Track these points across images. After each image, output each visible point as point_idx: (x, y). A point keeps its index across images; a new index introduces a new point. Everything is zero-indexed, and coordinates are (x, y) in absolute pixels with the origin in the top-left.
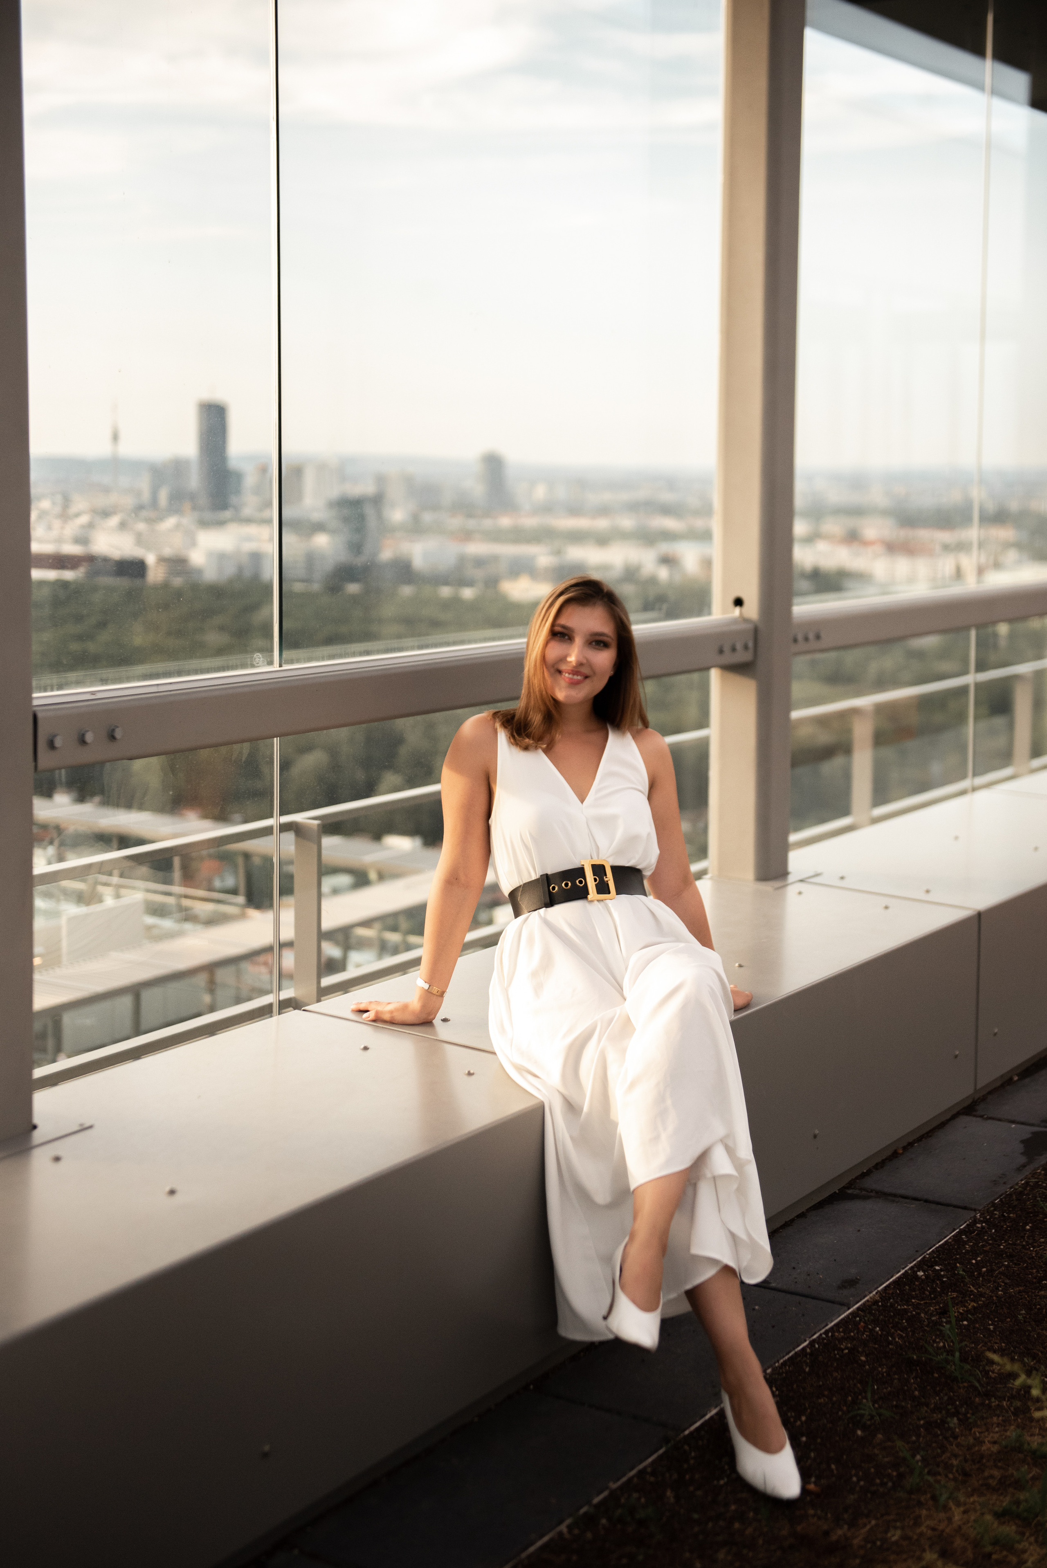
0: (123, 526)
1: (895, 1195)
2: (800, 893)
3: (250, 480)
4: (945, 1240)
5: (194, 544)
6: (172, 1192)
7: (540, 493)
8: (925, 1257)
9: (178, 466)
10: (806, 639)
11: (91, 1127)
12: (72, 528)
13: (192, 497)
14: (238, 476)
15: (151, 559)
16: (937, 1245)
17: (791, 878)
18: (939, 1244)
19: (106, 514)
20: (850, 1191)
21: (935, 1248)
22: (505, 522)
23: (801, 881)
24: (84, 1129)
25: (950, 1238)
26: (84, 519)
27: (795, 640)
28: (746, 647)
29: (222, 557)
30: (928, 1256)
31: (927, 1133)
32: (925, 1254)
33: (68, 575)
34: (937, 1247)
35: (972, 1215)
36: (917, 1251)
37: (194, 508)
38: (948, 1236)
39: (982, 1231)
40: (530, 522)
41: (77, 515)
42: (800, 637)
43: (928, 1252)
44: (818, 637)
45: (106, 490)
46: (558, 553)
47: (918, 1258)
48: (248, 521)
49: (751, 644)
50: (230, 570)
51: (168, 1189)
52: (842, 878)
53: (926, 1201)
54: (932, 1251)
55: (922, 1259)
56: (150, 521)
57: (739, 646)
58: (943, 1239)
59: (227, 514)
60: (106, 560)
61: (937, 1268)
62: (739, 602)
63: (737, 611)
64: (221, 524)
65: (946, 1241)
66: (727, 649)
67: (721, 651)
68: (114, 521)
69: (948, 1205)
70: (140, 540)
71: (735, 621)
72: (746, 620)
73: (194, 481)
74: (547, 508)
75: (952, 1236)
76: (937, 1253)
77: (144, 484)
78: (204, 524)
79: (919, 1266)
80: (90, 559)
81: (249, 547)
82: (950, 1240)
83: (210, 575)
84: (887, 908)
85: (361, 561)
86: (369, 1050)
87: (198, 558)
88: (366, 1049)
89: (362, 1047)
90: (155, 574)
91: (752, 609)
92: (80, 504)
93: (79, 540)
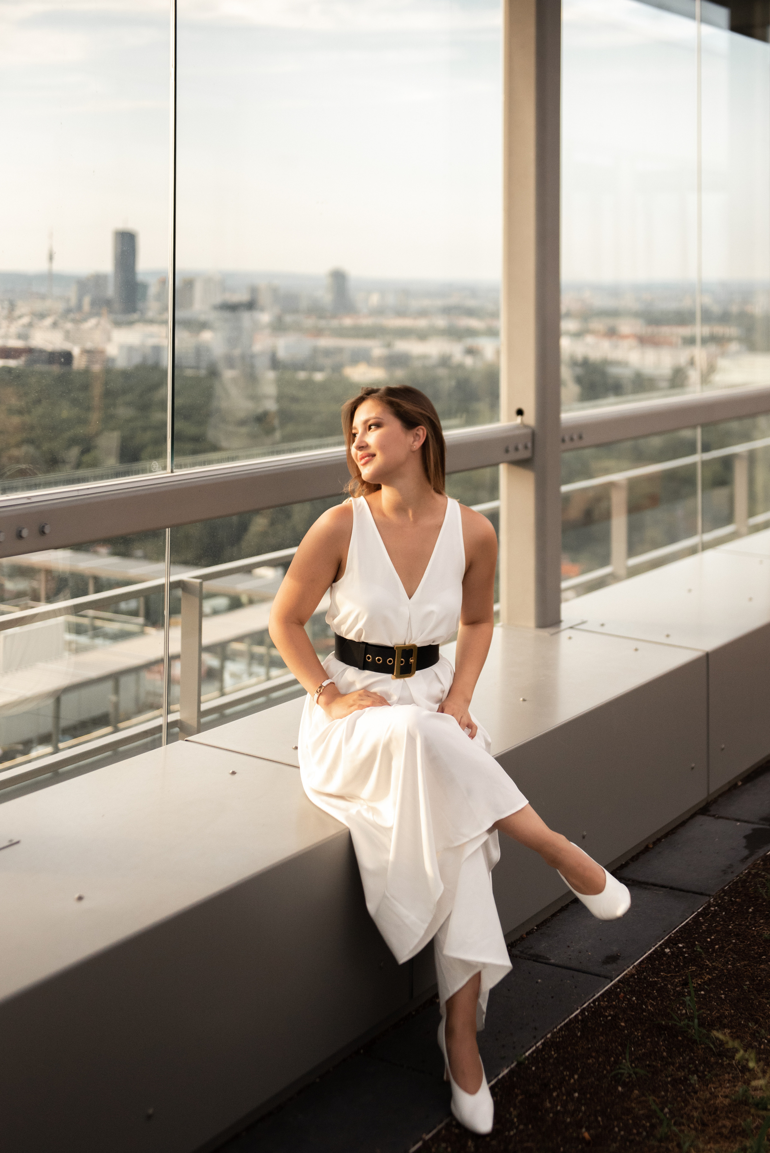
0: (55, 325)
1: (647, 884)
2: (570, 638)
3: (153, 290)
4: (687, 921)
5: (109, 339)
6: (80, 898)
7: (375, 299)
8: (670, 936)
9: (98, 280)
10: (572, 439)
11: (18, 842)
12: (15, 328)
13: (108, 303)
14: (145, 287)
15: (76, 351)
16: (680, 926)
17: (563, 625)
18: (682, 924)
19: (42, 316)
21: (679, 929)
22: (348, 322)
23: (571, 628)
24: (13, 844)
25: (690, 920)
26: (25, 320)
27: (563, 441)
28: (526, 447)
29: (130, 349)
30: (673, 935)
31: (672, 830)
32: (671, 934)
33: (12, 363)
34: (680, 928)
35: (707, 900)
36: (664, 931)
37: (111, 311)
38: (689, 918)
39: (715, 914)
40: (367, 322)
41: (20, 317)
42: (567, 438)
43: (673, 932)
44: (581, 437)
45: (43, 297)
46: (389, 345)
47: (664, 938)
48: (151, 322)
49: (529, 445)
50: (137, 360)
51: (77, 896)
52: (603, 625)
53: (671, 888)
54: (676, 931)
55: (668, 938)
56: (75, 321)
57: (520, 447)
58: (685, 921)
59: (135, 316)
60: (41, 351)
61: (680, 945)
62: (520, 412)
64: (130, 323)
65: (687, 923)
66: (512, 449)
67: (507, 450)
68: (48, 321)
69: (688, 892)
70: (68, 336)
71: (517, 427)
72: (525, 426)
73: (111, 291)
74: (380, 311)
75: (692, 918)
76: (680, 933)
77: (72, 294)
78: (118, 324)
79: (666, 944)
80: (29, 351)
81: (151, 342)
82: (690, 922)
83: (121, 363)
84: (636, 650)
85: (237, 352)
86: (236, 775)
87: (112, 350)
88: (234, 773)
89: (231, 771)
90: (79, 362)
91: (530, 418)
92: (22, 308)
93: (21, 336)
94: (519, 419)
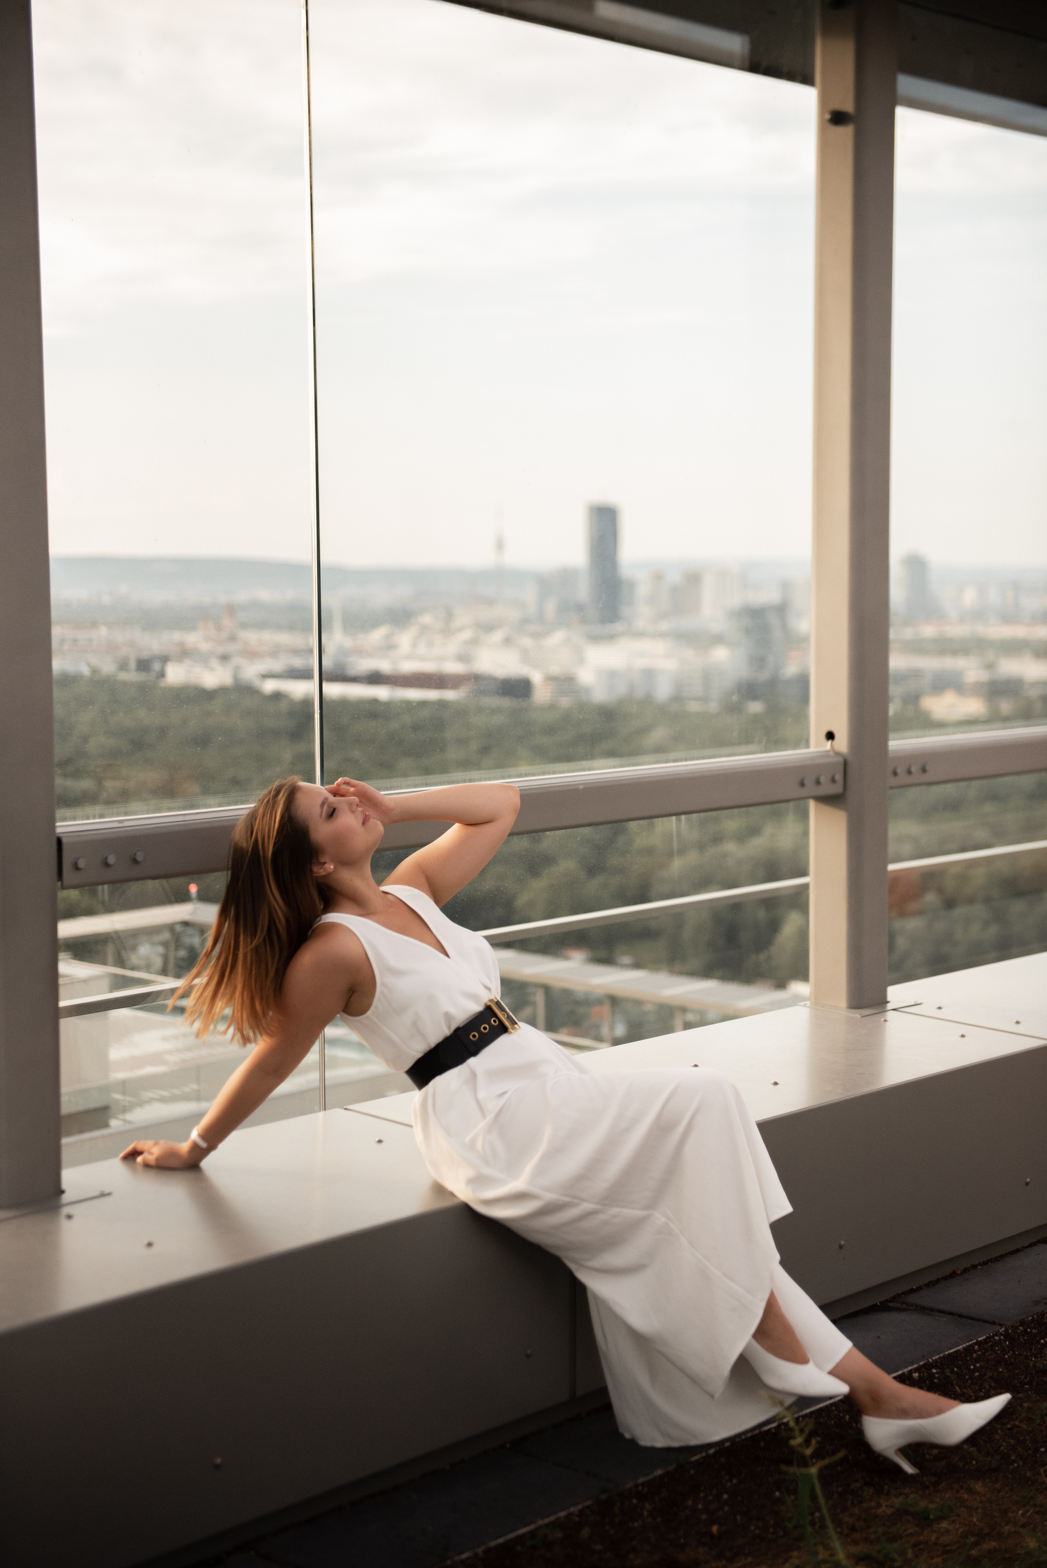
0: (508, 641)
3: (643, 590)
5: (581, 661)
7: (970, 597)
9: (566, 576)
12: (453, 646)
13: (580, 608)
14: (631, 585)
15: (536, 677)
19: (488, 628)
22: (928, 631)
26: (467, 635)
29: (612, 675)
33: (450, 695)
37: (584, 621)
40: (957, 631)
41: (460, 630)
45: (490, 602)
46: (990, 666)
48: (640, 635)
50: (621, 690)
56: (536, 636)
59: (618, 627)
60: (491, 679)
64: (611, 638)
68: (498, 636)
70: (526, 657)
73: (583, 591)
74: (978, 615)
77: (529, 595)
78: (595, 639)
80: (476, 678)
81: (641, 663)
83: (600, 695)
85: (764, 676)
87: (586, 676)
90: (542, 694)
91: (842, 743)
92: (464, 617)
93: (463, 658)
94: (828, 745)
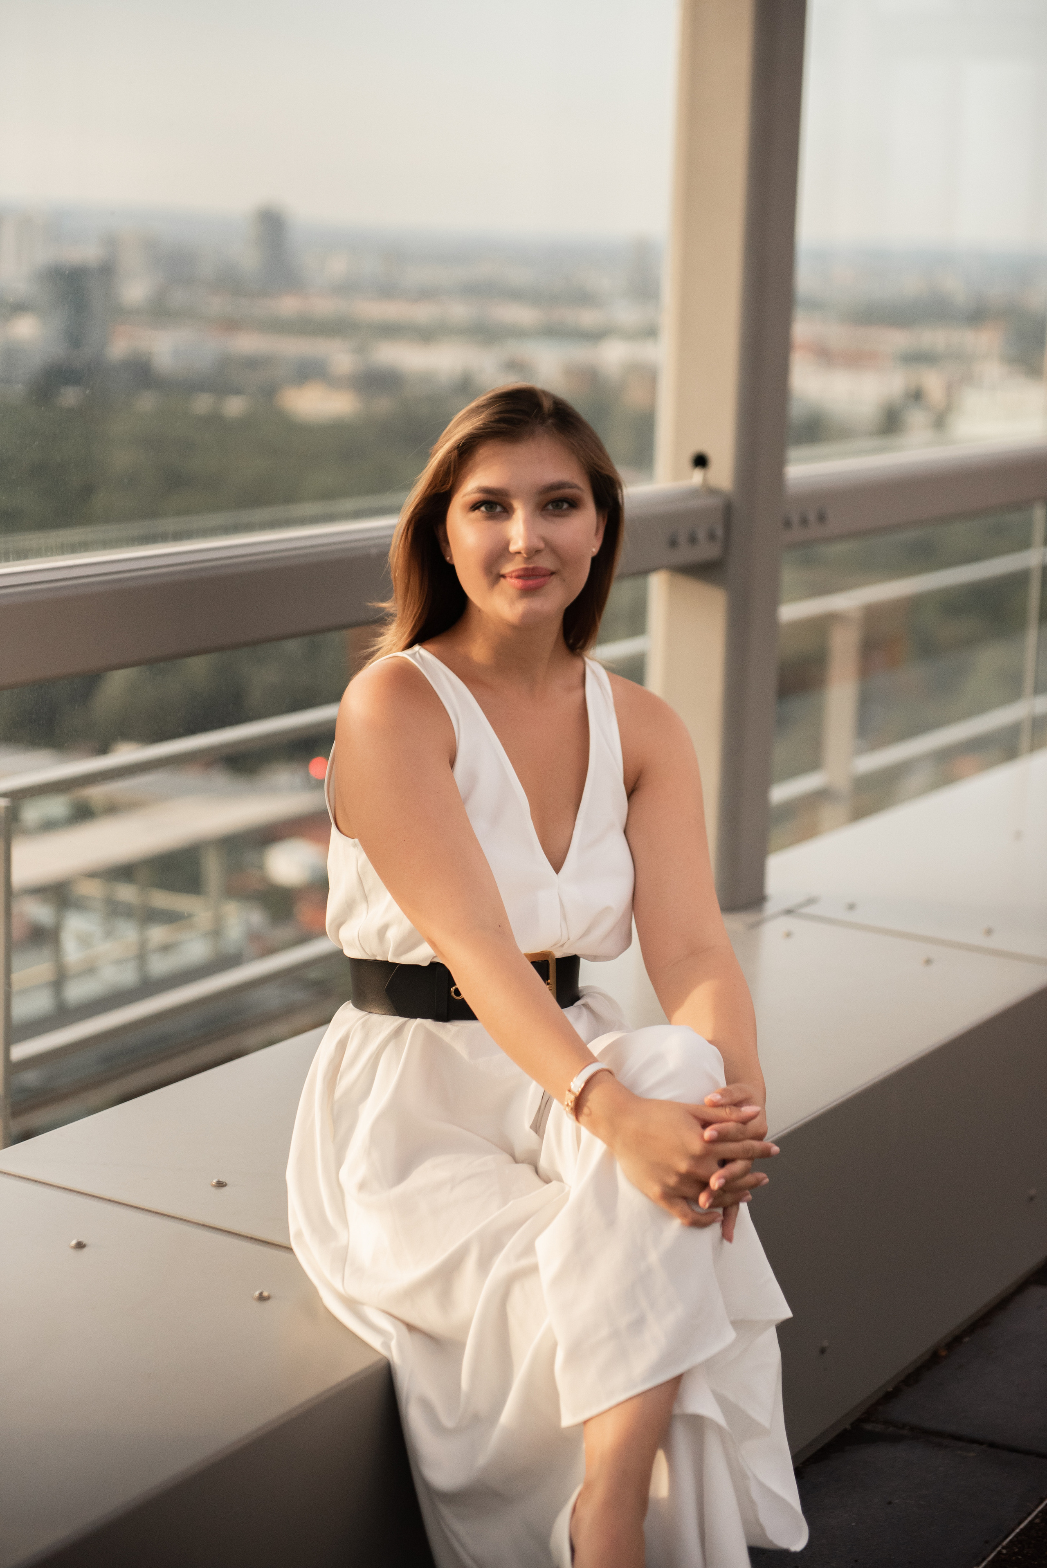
2: (788, 935)
4: (1030, 1519)
8: (1000, 1553)
10: (804, 521)
16: (1017, 1530)
17: (771, 907)
18: (1022, 1526)
20: (869, 1427)
21: (1015, 1536)
23: (789, 912)
25: (1037, 1516)
27: (787, 524)
28: (712, 536)
30: (1004, 1551)
31: (982, 1319)
32: (999, 1548)
34: (1018, 1534)
36: (986, 1542)
38: (1033, 1511)
42: (795, 519)
43: (1005, 1543)
44: (822, 518)
47: (988, 1556)
49: (719, 532)
52: (851, 907)
53: (992, 1445)
54: (1011, 1541)
55: (995, 1556)
57: (702, 535)
58: (1026, 1518)
62: (701, 461)
63: (697, 477)
65: (1030, 1522)
66: (682, 539)
67: (673, 543)
71: (694, 493)
72: (709, 491)
75: (1040, 1512)
76: (1020, 1545)
82: (1037, 1521)
84: (928, 962)
86: (85, 1250)
88: (80, 1246)
89: (74, 1242)
